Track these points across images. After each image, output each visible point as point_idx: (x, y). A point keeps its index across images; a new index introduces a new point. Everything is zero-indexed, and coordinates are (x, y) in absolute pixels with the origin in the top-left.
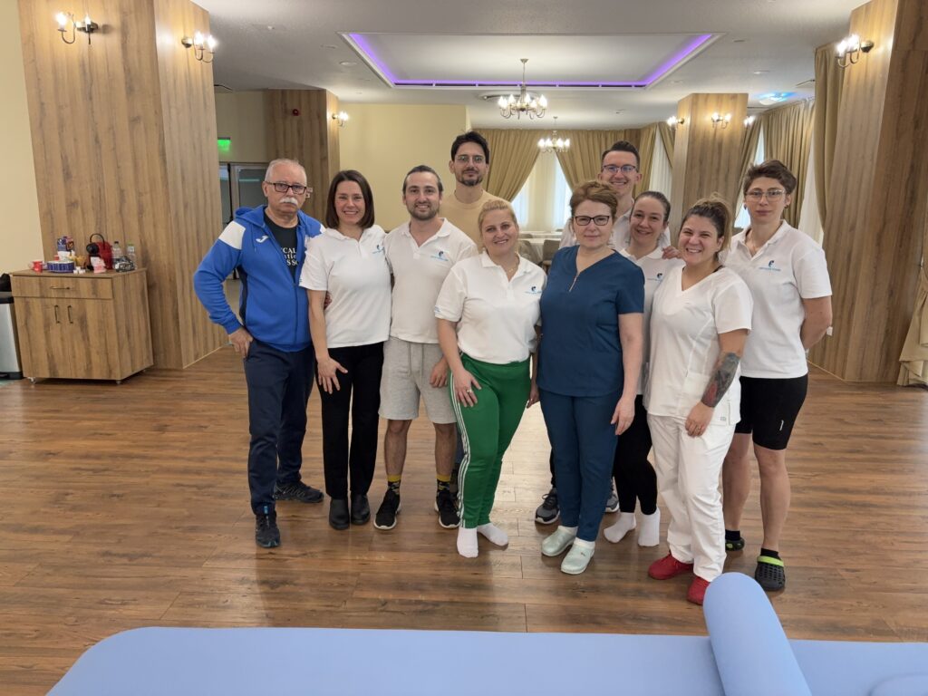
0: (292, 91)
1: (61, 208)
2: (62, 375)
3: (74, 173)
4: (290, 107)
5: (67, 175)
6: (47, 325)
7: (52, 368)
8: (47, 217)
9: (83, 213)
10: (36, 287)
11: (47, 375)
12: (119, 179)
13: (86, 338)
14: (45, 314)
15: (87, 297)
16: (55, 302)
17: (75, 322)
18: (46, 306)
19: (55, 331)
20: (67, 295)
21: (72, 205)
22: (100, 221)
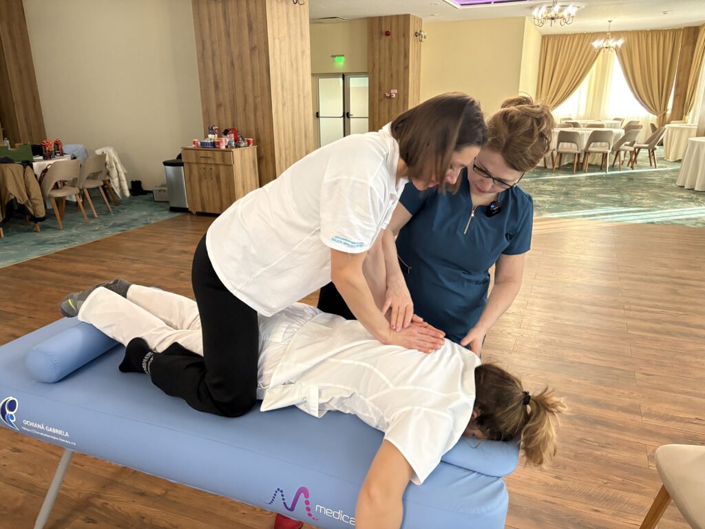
0: (386, 17)
1: (213, 107)
2: (208, 211)
3: (220, 86)
4: (384, 30)
5: (217, 87)
6: (200, 180)
7: (203, 206)
8: (206, 113)
9: (225, 111)
10: (194, 156)
11: (200, 210)
12: (244, 87)
13: (219, 188)
14: (199, 173)
15: (219, 163)
16: (204, 166)
17: (214, 178)
18: (199, 170)
19: (204, 184)
20: (209, 162)
21: (219, 106)
22: (234, 116)
